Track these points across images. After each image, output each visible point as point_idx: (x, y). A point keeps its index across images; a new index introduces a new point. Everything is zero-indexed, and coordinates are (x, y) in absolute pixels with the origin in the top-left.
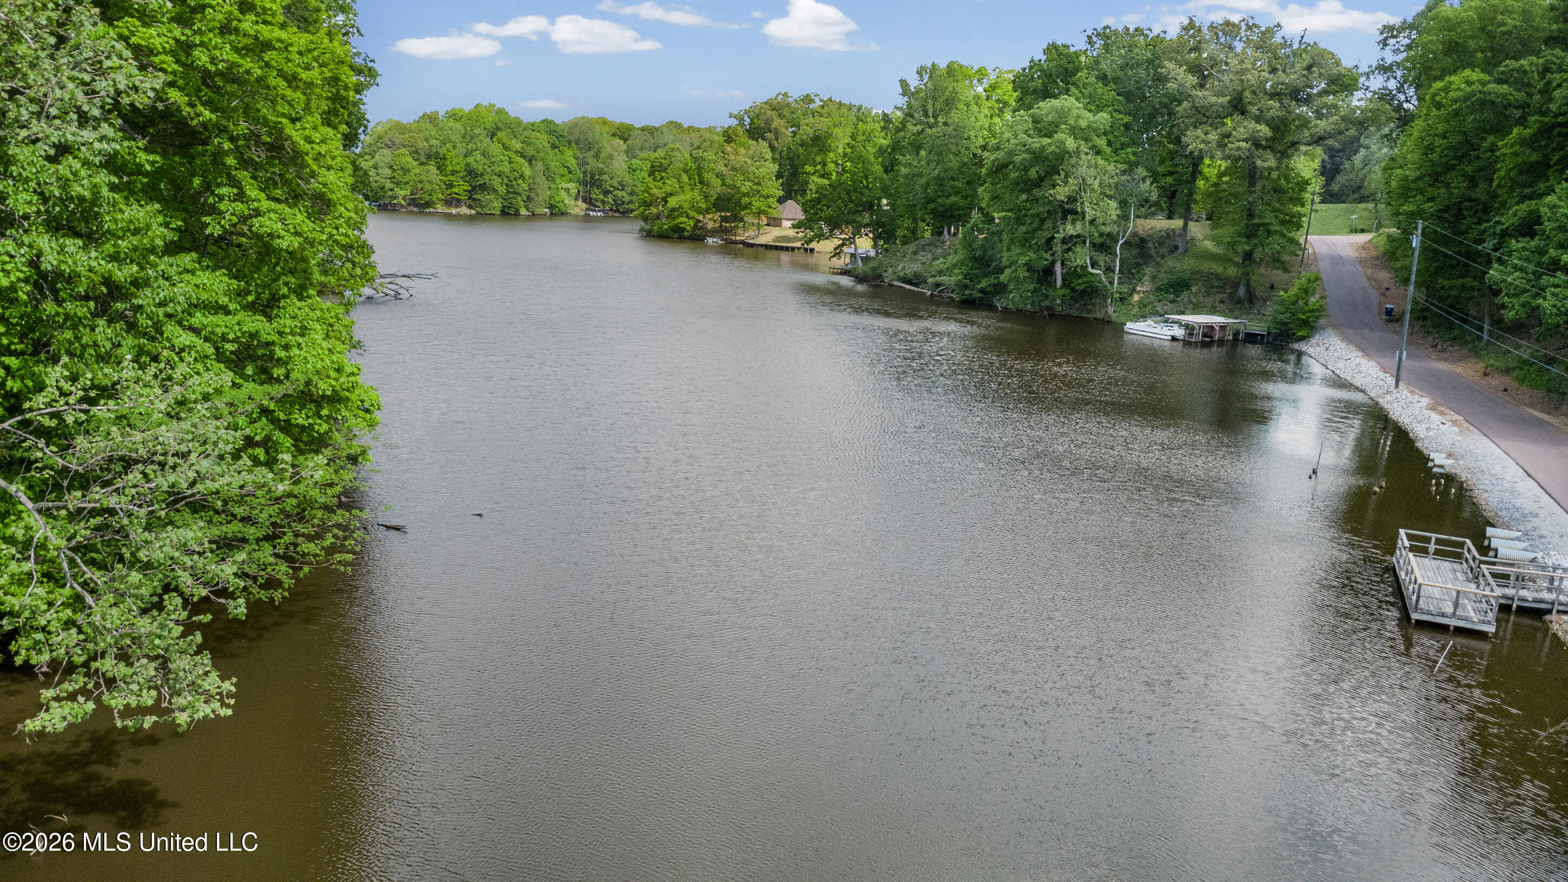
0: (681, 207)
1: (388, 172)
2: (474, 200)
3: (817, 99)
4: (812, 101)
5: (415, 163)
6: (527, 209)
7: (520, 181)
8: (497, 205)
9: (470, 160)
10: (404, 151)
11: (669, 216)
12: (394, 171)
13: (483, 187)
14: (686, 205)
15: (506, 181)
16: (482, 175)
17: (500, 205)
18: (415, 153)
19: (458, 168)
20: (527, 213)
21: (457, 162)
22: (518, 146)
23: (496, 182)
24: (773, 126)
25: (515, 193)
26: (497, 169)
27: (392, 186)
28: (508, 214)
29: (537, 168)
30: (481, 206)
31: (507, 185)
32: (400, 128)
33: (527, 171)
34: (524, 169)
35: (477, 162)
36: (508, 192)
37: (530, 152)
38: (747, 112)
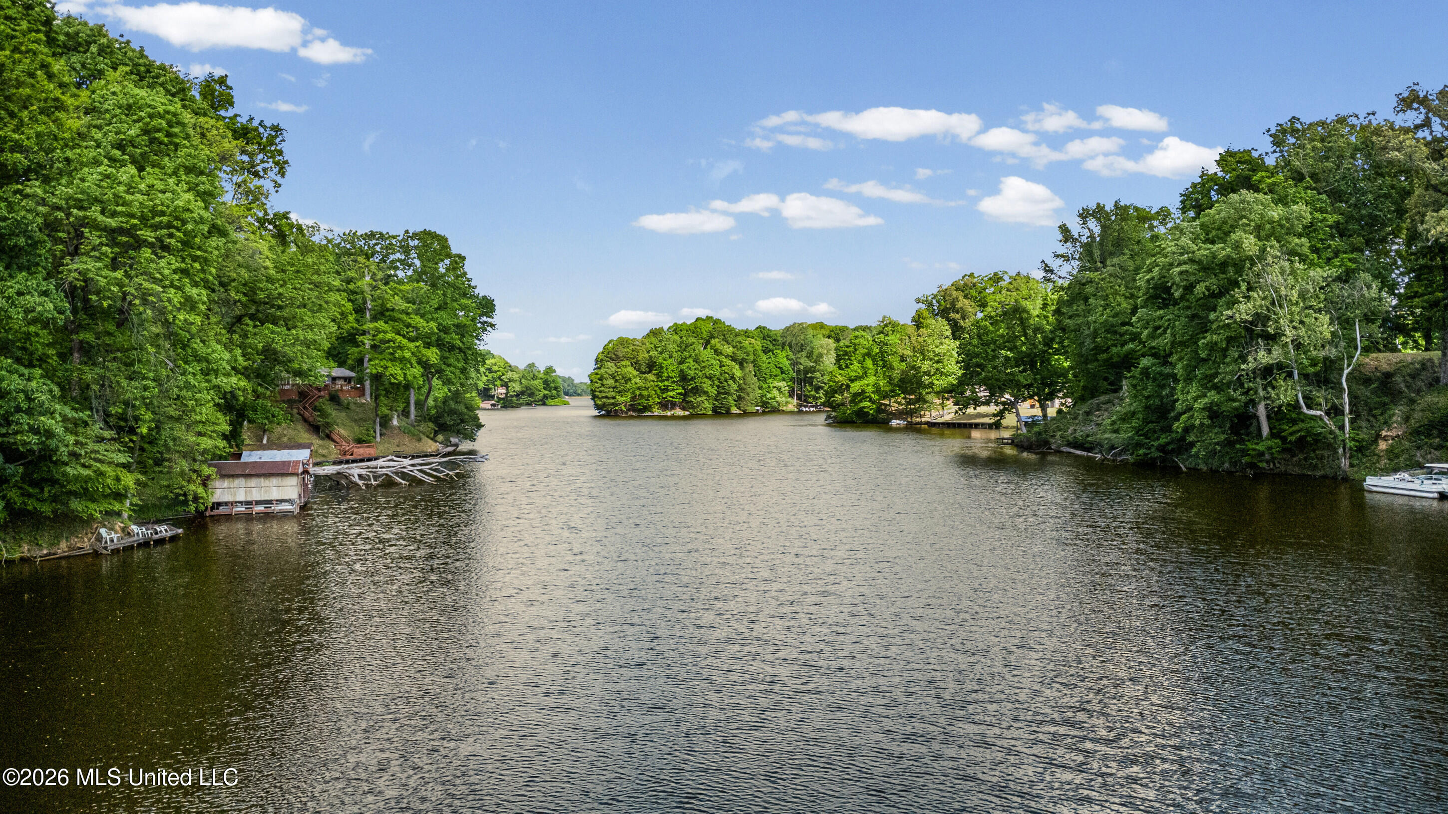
0: (863, 392)
1: (611, 382)
2: (688, 402)
3: (1006, 277)
4: (1001, 278)
5: (636, 373)
6: (739, 408)
7: (731, 382)
8: (708, 405)
9: (684, 367)
10: (627, 363)
11: (853, 401)
12: (616, 381)
13: (697, 391)
14: (870, 389)
15: (716, 382)
16: (693, 379)
17: (711, 406)
18: (636, 365)
19: (673, 374)
20: (738, 411)
21: (671, 367)
22: (729, 350)
23: (707, 385)
24: (959, 305)
25: (726, 393)
26: (708, 372)
27: (613, 394)
28: (720, 413)
29: (747, 370)
30: (693, 408)
31: (718, 387)
32: (623, 342)
33: (738, 373)
34: (734, 371)
35: (691, 370)
36: (719, 393)
37: (740, 355)
38: (935, 296)
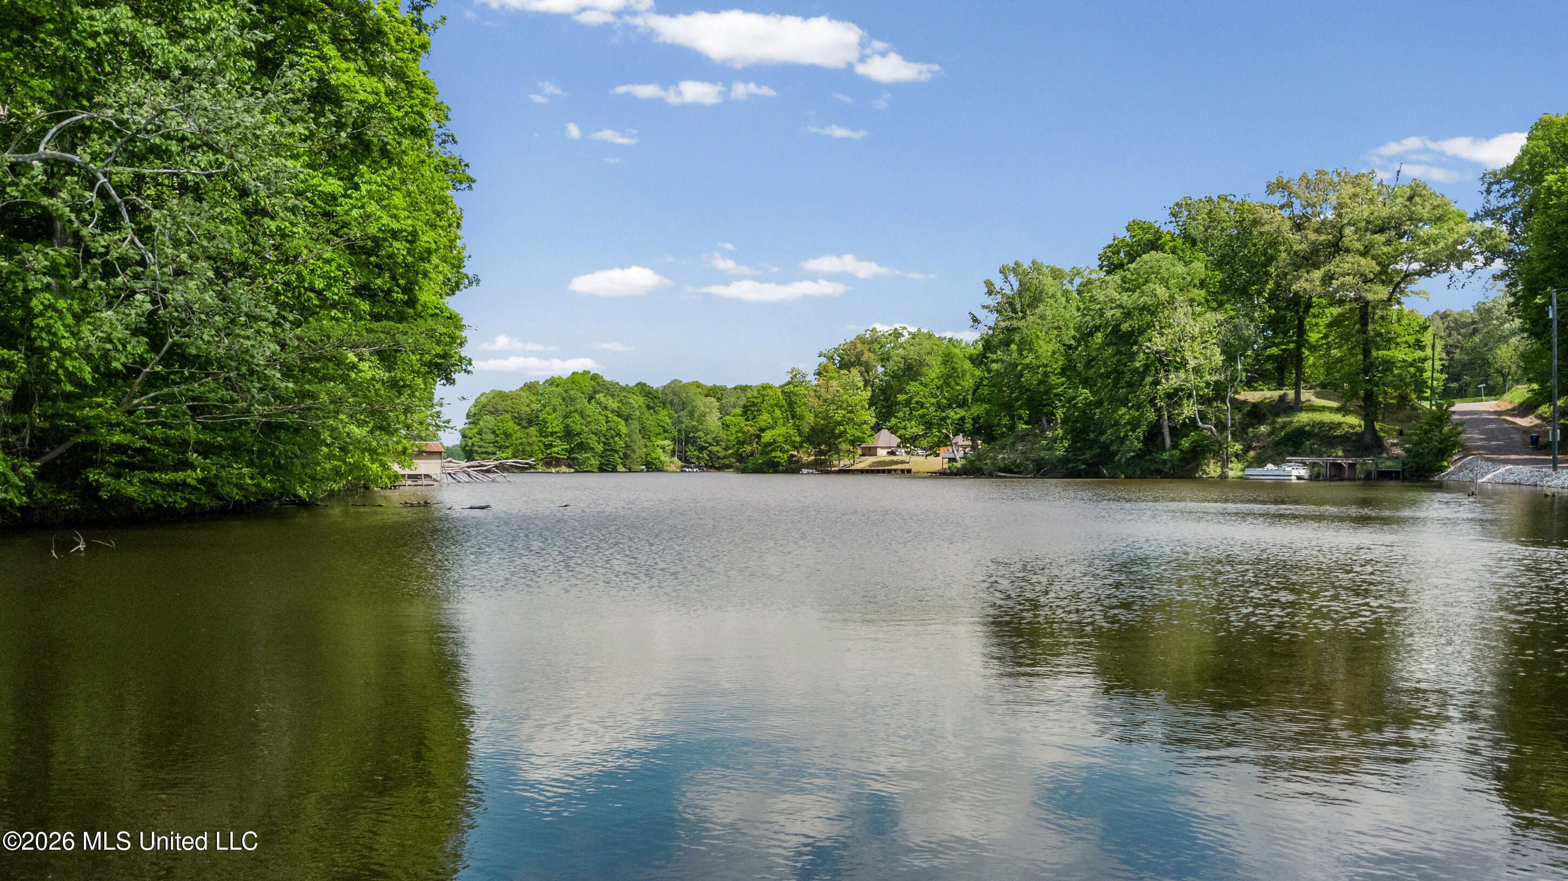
0: (775, 441)
1: (491, 437)
2: (574, 459)
3: (905, 333)
4: (900, 335)
5: (517, 428)
6: (624, 466)
7: (617, 439)
8: (595, 462)
9: (569, 421)
10: (508, 416)
12: (497, 435)
13: (582, 446)
14: (780, 439)
15: (603, 439)
16: (579, 434)
17: (598, 463)
18: (518, 419)
19: (557, 429)
20: (624, 469)
21: (555, 424)
22: (614, 405)
23: (593, 441)
24: (864, 358)
25: (612, 450)
26: (594, 427)
27: (494, 449)
28: (606, 468)
29: (633, 427)
30: (579, 465)
31: (604, 443)
32: (501, 395)
33: (624, 430)
34: (620, 427)
35: (576, 423)
36: (606, 450)
37: (626, 411)
38: (836, 350)
